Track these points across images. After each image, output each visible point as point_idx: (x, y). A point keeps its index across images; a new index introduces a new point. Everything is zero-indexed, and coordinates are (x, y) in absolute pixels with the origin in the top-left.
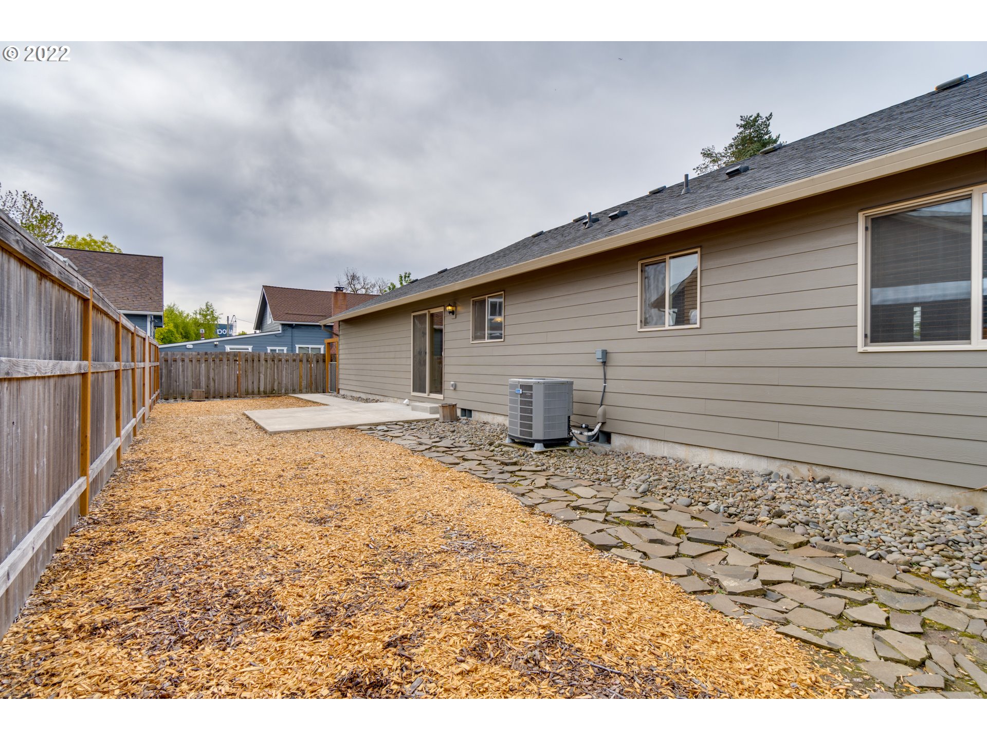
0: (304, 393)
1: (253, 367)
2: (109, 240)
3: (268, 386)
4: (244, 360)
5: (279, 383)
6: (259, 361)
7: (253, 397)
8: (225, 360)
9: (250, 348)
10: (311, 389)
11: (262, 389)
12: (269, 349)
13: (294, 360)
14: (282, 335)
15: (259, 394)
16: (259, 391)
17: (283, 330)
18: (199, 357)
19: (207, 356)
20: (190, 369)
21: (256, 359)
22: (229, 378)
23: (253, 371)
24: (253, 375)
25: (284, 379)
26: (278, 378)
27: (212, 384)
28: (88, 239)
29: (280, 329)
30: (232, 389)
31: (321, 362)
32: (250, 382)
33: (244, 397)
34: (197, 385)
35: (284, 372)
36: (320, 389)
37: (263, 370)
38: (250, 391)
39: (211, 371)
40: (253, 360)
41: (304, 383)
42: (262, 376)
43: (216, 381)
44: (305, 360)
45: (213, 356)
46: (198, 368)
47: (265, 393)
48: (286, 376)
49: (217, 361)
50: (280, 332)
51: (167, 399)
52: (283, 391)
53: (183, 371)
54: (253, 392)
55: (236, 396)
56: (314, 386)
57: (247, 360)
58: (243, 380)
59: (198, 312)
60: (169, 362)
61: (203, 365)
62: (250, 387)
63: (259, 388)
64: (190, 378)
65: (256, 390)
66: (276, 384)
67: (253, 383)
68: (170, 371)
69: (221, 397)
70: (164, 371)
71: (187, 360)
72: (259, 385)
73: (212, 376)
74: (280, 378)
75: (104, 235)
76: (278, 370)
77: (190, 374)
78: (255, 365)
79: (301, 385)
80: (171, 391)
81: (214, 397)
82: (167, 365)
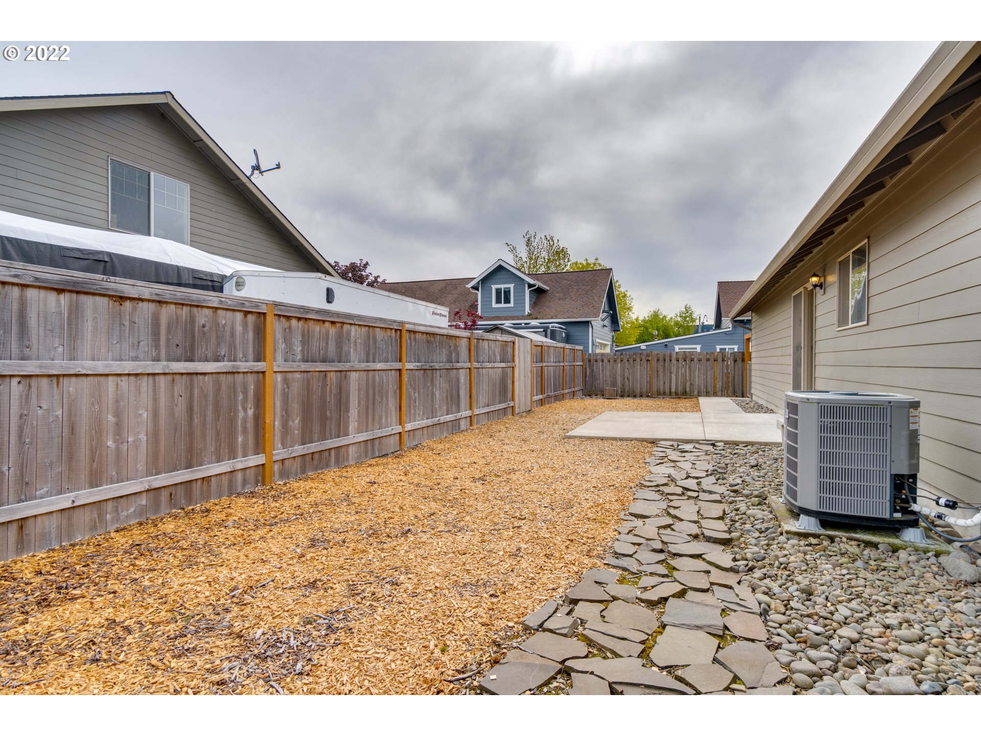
0: (719, 396)
1: (664, 367)
2: (599, 261)
3: (680, 388)
4: (655, 360)
5: (691, 384)
6: (671, 360)
7: (663, 398)
8: (638, 360)
9: (698, 348)
10: (727, 392)
11: (673, 390)
12: (718, 348)
13: (708, 360)
14: (733, 332)
15: (670, 395)
16: (670, 392)
17: (734, 327)
18: (616, 357)
19: (622, 357)
20: (608, 368)
21: (667, 359)
22: (641, 378)
23: (664, 371)
24: (664, 375)
25: (697, 380)
26: (690, 379)
27: (627, 383)
28: (585, 263)
29: (731, 326)
30: (644, 390)
31: (739, 362)
32: (662, 383)
33: (655, 398)
34: (614, 384)
35: (697, 373)
36: (739, 393)
37: (674, 369)
38: (662, 391)
39: (626, 370)
40: (665, 360)
41: (719, 385)
42: (674, 377)
43: (630, 380)
44: (720, 359)
45: (628, 357)
46: (615, 368)
47: (676, 394)
48: (699, 376)
49: (631, 361)
50: (731, 329)
51: (590, 396)
52: (696, 393)
53: (603, 370)
54: (664, 392)
55: (648, 396)
56: (731, 388)
57: (658, 360)
58: (655, 381)
59: (679, 315)
60: (592, 362)
61: (619, 365)
62: (662, 388)
63: (670, 389)
64: (608, 377)
65: (667, 391)
66: (688, 385)
67: (664, 383)
68: (593, 370)
69: (635, 396)
70: (588, 370)
71: (606, 361)
72: (670, 385)
73: (626, 375)
74: (692, 379)
75: (595, 258)
76: (690, 370)
77: (608, 373)
78: (666, 365)
79: (715, 387)
80: (594, 388)
81: (628, 396)
82: (590, 365)
